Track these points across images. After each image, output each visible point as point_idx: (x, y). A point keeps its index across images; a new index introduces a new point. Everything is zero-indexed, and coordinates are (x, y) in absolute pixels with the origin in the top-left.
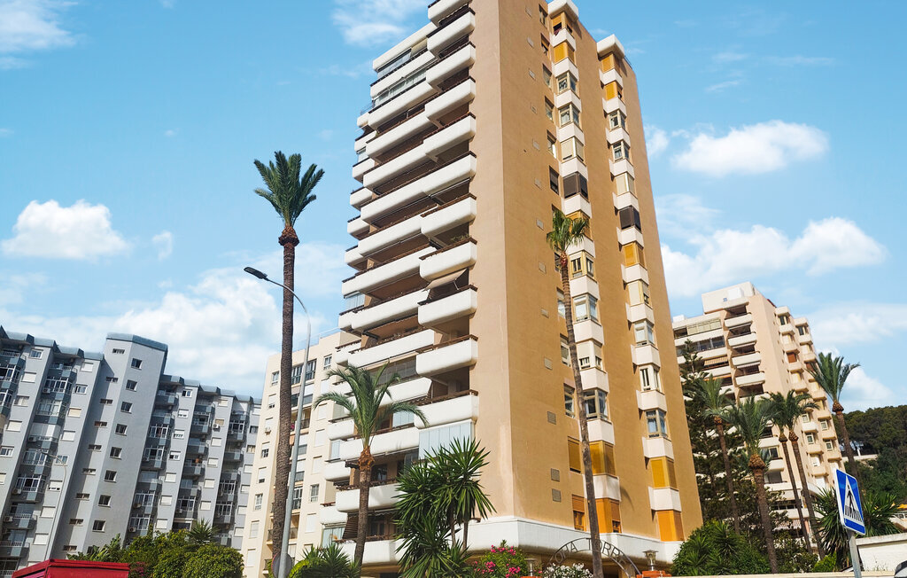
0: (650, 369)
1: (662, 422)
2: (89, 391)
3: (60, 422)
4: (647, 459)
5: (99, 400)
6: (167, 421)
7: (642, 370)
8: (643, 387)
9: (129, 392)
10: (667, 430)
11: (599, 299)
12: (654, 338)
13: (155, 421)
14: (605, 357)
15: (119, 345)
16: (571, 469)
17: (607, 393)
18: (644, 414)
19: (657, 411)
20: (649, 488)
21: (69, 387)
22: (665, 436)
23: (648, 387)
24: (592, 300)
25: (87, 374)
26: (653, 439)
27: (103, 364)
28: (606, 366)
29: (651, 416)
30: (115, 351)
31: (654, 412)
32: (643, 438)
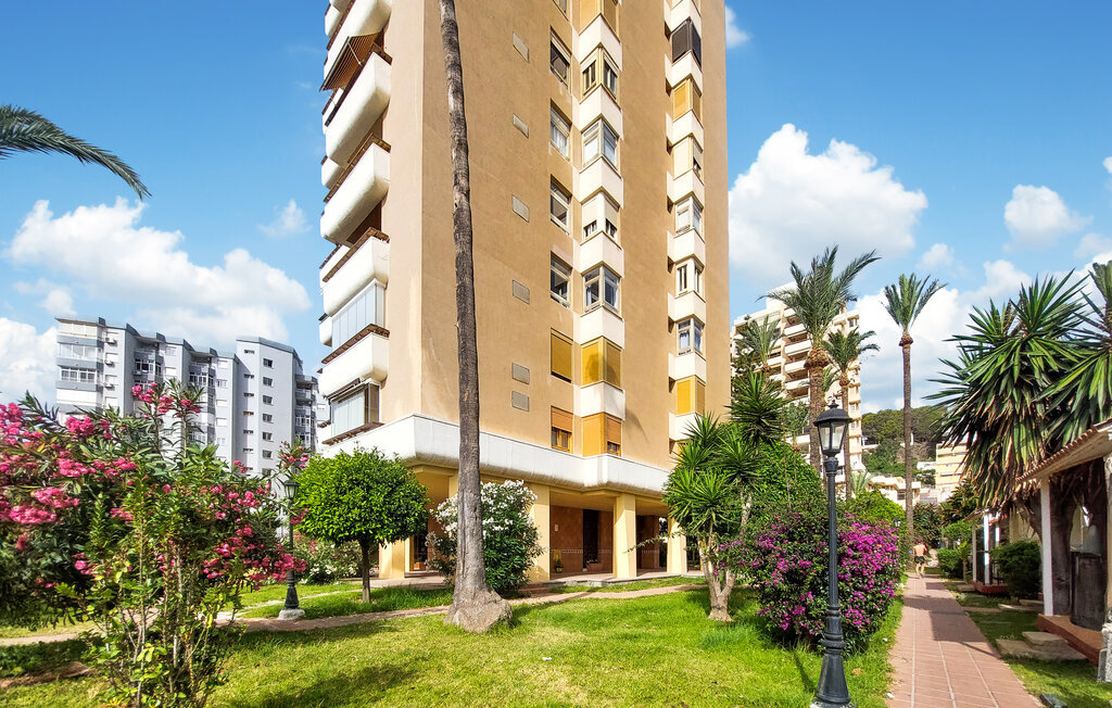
0: (691, 264)
1: (697, 336)
2: (230, 384)
3: (211, 411)
4: (672, 382)
5: (241, 394)
6: (308, 413)
7: (680, 269)
8: (678, 292)
9: (267, 387)
10: (702, 348)
11: (622, 136)
12: (701, 227)
13: (297, 413)
14: (622, 225)
15: (249, 346)
16: (553, 374)
17: (619, 277)
18: (676, 326)
19: (692, 321)
20: (671, 415)
21: (211, 382)
22: (698, 352)
23: (684, 290)
24: (610, 136)
25: (224, 370)
26: (683, 357)
27: (237, 361)
28: (622, 239)
29: (684, 329)
30: (246, 352)
31: (689, 323)
32: (670, 356)
